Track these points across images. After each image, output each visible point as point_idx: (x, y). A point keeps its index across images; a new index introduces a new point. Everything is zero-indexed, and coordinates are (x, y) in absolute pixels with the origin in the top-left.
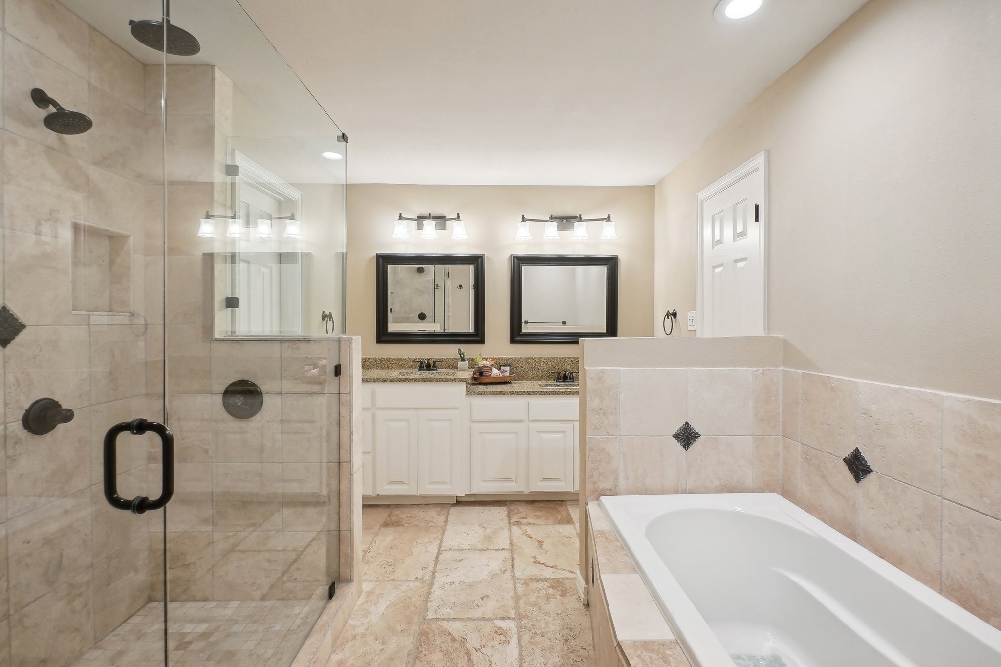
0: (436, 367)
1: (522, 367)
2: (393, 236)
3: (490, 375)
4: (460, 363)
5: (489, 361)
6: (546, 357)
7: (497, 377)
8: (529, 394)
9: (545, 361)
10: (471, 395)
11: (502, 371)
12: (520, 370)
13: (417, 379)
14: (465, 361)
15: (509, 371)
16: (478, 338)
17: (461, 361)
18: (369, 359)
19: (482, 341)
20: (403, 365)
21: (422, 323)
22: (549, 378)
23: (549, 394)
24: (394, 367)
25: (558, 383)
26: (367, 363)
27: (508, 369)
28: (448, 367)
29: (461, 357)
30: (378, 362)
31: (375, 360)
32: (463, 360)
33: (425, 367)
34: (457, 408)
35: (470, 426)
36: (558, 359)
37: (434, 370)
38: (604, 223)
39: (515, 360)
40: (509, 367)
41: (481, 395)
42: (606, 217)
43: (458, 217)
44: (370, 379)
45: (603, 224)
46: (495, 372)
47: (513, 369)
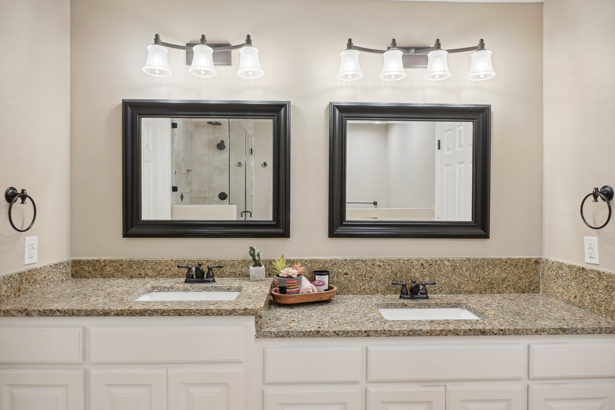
0: (213, 276)
1: (346, 274)
2: (144, 69)
3: (298, 292)
4: (252, 269)
5: (297, 269)
6: (382, 257)
7: (309, 295)
8: (368, 336)
9: (381, 264)
10: (265, 337)
11: (316, 282)
12: (343, 279)
13: (165, 311)
14: (261, 266)
15: (327, 282)
16: (280, 231)
17: (253, 266)
18: (111, 261)
19: (286, 234)
20: (163, 272)
21: (222, 204)
22: (387, 291)
23: (404, 335)
24: (150, 274)
25: (406, 302)
26: (108, 268)
27: (325, 279)
28: (233, 275)
29: (254, 259)
30: (125, 267)
31: (121, 263)
32: (257, 264)
33: (194, 277)
34: (239, 362)
35: (263, 392)
36: (401, 261)
37: (209, 282)
38: (474, 53)
39: (334, 263)
40: (327, 277)
41: (283, 336)
42: (477, 44)
43: (249, 41)
44: (78, 310)
45: (472, 56)
46: (306, 285)
47: (333, 277)
